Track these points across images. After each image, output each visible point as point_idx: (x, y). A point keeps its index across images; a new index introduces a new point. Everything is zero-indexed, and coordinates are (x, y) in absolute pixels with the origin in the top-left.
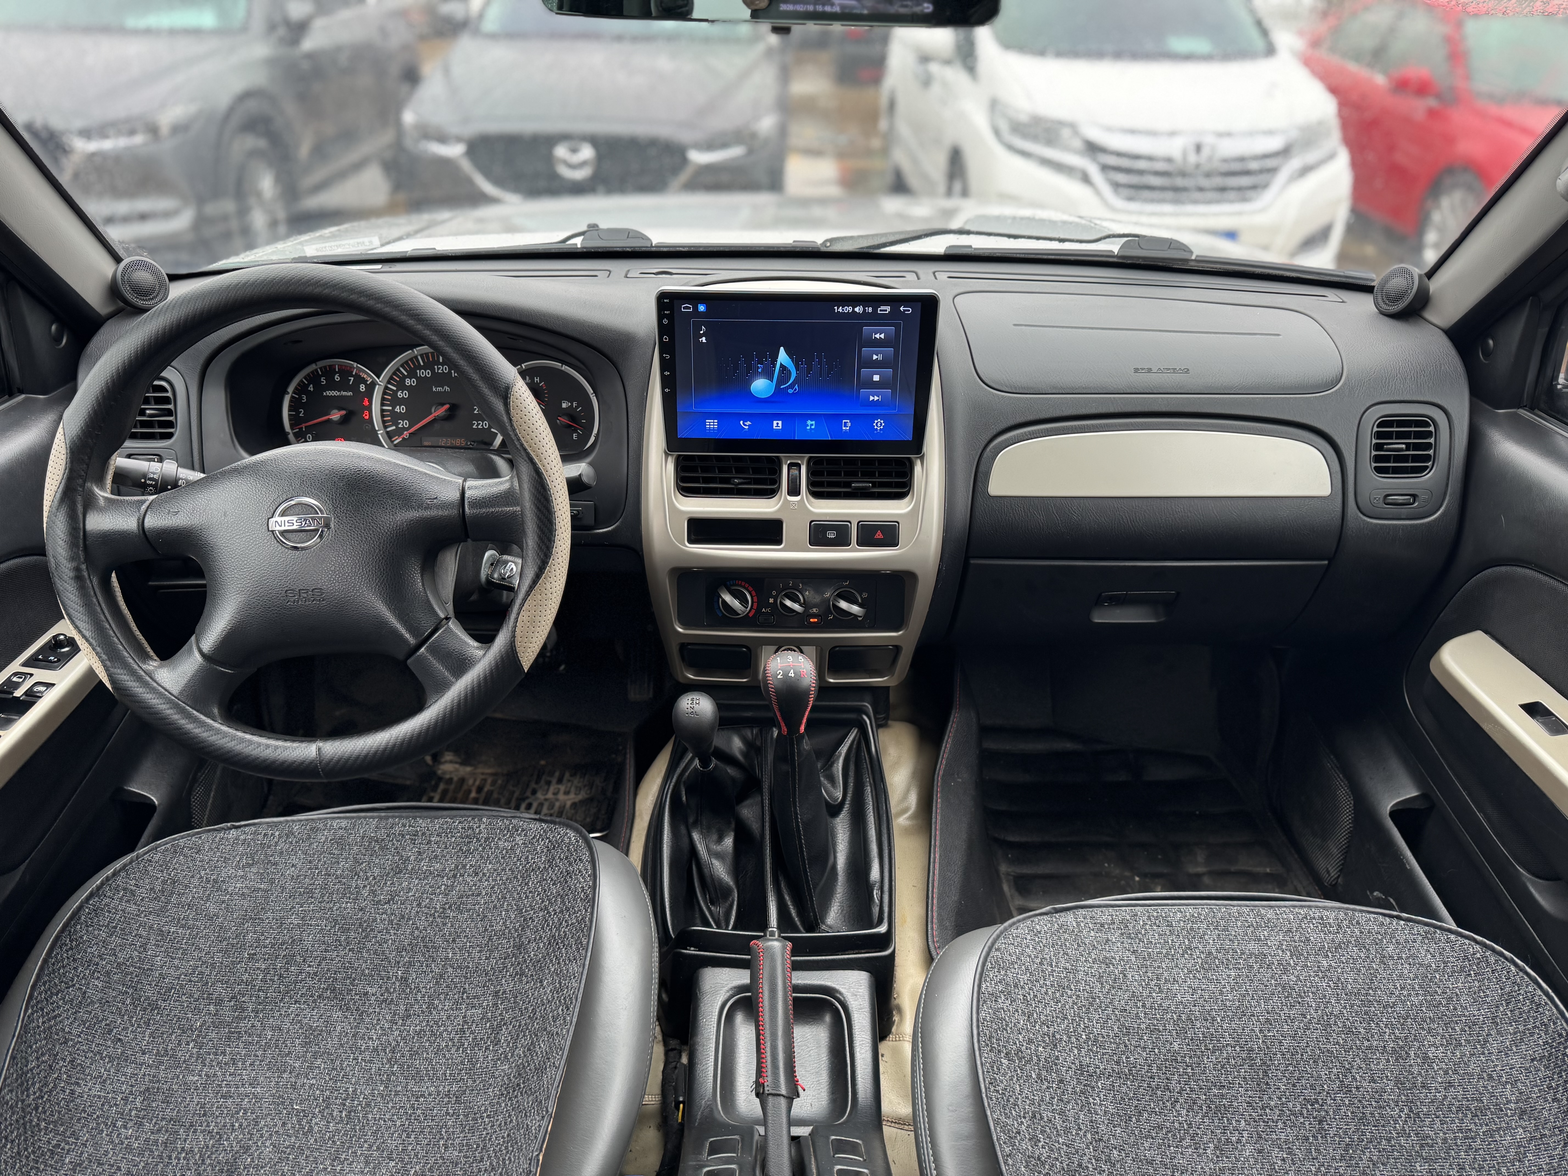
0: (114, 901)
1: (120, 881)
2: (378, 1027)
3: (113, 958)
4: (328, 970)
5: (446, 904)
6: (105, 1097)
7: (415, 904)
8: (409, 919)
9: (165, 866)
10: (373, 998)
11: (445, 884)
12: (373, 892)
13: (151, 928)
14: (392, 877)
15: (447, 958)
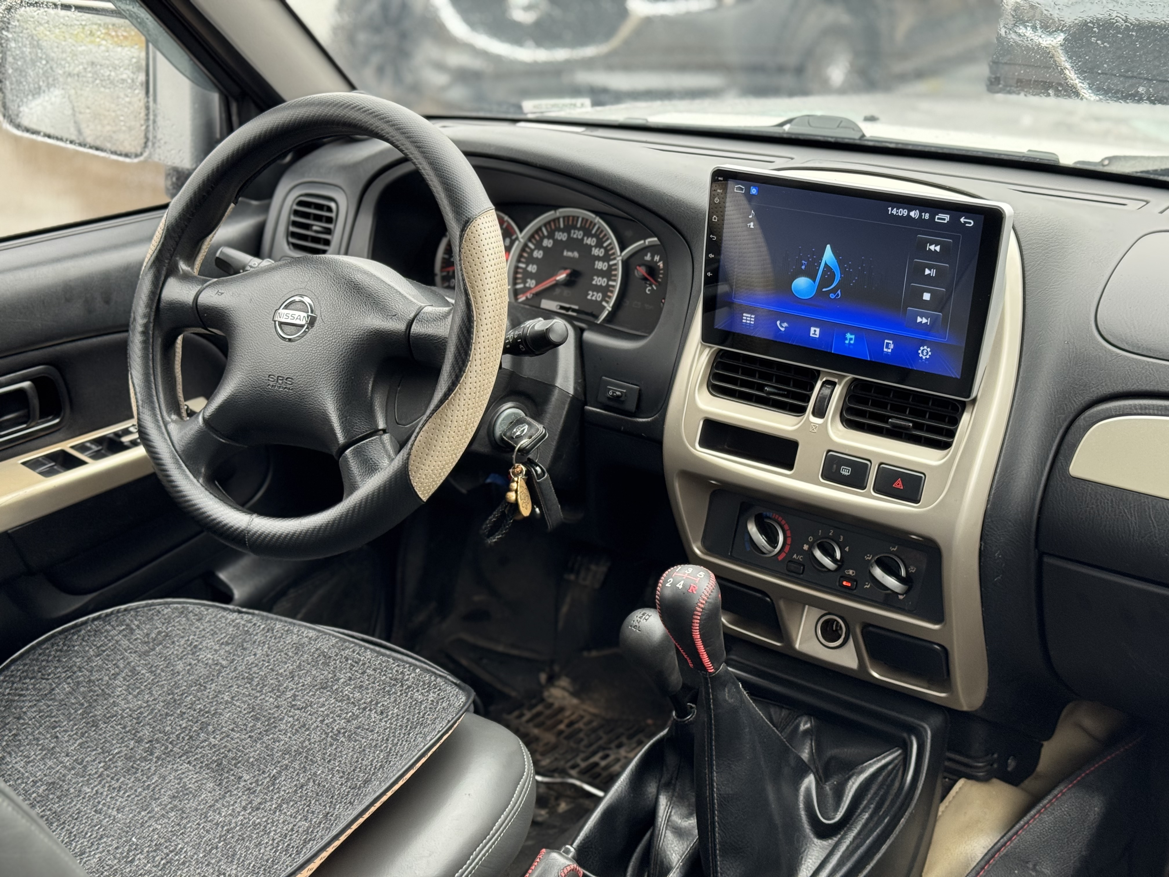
0: (115, 631)
1: (128, 619)
2: (231, 808)
3: (88, 674)
4: (225, 747)
5: (343, 728)
6: (23, 774)
7: (320, 719)
8: (308, 729)
9: (168, 620)
10: (243, 784)
11: (353, 713)
12: (295, 696)
13: (129, 663)
14: (317, 690)
15: (315, 773)
